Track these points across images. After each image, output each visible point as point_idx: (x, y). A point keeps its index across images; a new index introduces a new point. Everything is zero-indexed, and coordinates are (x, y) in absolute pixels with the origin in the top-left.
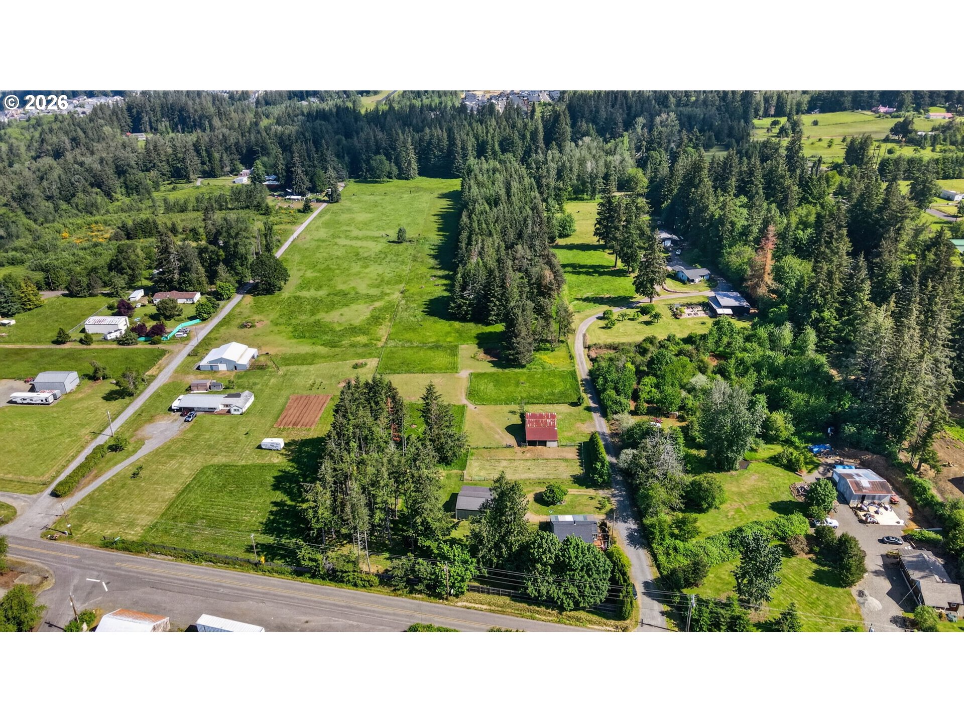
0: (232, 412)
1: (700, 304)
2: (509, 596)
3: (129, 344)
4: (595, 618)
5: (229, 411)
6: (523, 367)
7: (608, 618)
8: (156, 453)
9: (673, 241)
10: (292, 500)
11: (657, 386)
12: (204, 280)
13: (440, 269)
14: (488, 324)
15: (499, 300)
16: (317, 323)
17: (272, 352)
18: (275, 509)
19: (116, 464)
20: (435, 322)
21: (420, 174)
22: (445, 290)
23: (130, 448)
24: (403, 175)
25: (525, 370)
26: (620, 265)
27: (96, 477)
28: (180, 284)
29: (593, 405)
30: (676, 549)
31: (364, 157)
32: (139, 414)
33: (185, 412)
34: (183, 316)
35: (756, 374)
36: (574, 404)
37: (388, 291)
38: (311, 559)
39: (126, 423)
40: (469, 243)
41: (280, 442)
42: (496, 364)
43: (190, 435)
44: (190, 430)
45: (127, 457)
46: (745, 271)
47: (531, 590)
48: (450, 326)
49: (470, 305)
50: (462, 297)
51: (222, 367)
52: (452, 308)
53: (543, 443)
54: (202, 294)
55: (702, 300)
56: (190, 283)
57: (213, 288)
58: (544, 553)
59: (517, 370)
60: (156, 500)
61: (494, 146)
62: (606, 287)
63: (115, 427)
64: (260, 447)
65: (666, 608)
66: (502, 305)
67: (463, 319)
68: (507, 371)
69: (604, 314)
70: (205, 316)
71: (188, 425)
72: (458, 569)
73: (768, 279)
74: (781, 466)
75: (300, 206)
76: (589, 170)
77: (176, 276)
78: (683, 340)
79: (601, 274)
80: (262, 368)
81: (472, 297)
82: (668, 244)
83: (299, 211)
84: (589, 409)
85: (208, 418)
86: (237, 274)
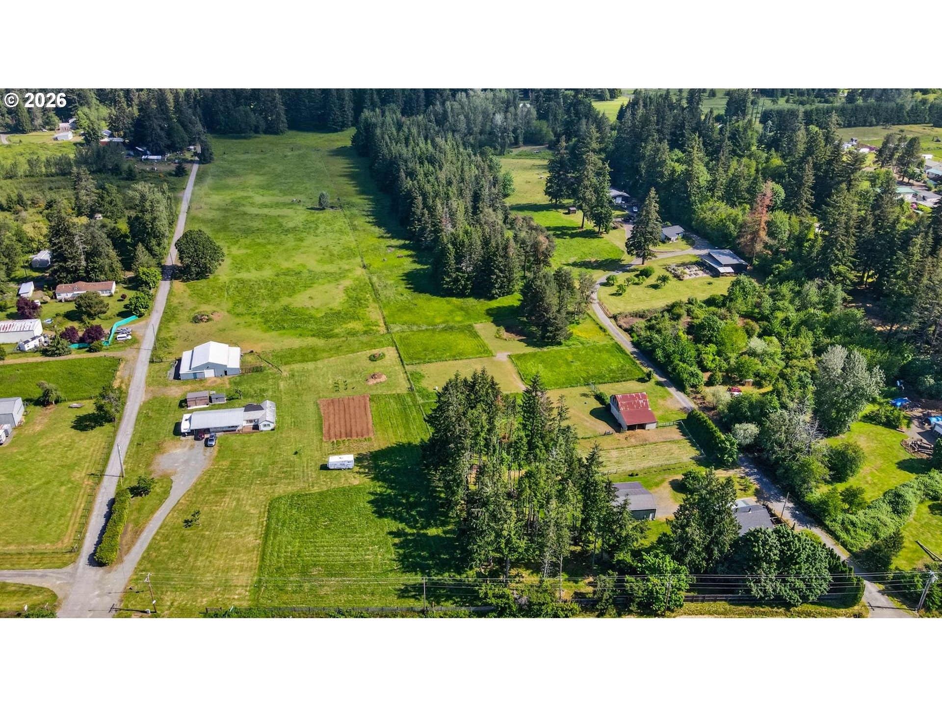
0: (261, 428)
1: (697, 264)
2: (725, 600)
3: (60, 355)
4: (824, 609)
5: (256, 427)
6: (560, 344)
7: (838, 608)
8: (197, 491)
9: (624, 198)
10: (411, 527)
11: (719, 353)
12: (118, 265)
13: (392, 237)
14: (492, 298)
15: (501, 271)
16: (286, 309)
17: (257, 349)
18: (397, 540)
19: (153, 512)
20: (429, 300)
21: (291, 128)
22: (415, 262)
23: (157, 489)
24: (272, 129)
25: (563, 348)
26: (590, 225)
27: (137, 533)
28: (87, 272)
29: (663, 380)
30: (853, 524)
32: (138, 443)
33: (197, 434)
34: (109, 313)
35: (810, 334)
36: (642, 380)
37: (347, 267)
38: (496, 596)
39: (129, 456)
41: (349, 458)
42: (529, 344)
43: (226, 464)
44: (221, 455)
45: (161, 502)
46: (727, 227)
47: (755, 591)
48: (449, 303)
49: (468, 279)
50: (458, 270)
51: (209, 374)
52: (448, 283)
53: (642, 426)
54: (117, 283)
55: (694, 260)
56: (101, 270)
57: (130, 274)
59: (555, 348)
60: (238, 552)
61: (372, 97)
62: (586, 250)
64: (325, 467)
65: (882, 587)
66: (506, 277)
67: (461, 294)
68: (545, 349)
69: (608, 279)
70: (142, 310)
71: (214, 451)
73: (763, 234)
74: (879, 423)
75: (172, 167)
76: (499, 123)
77: (84, 263)
78: (705, 302)
79: (573, 236)
80: (258, 370)
81: (469, 269)
82: (619, 201)
83: (170, 174)
84: (658, 383)
85: (232, 437)
86: (154, 256)
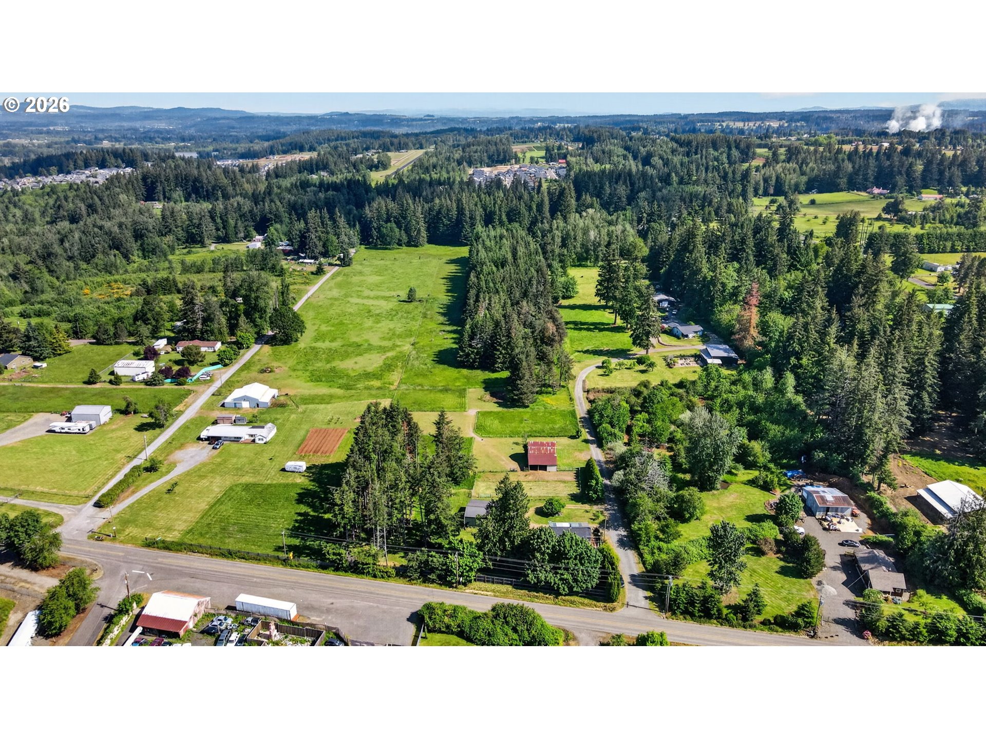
0: (257, 441)
1: (692, 356)
2: (511, 584)
3: (155, 385)
4: (586, 601)
5: (254, 441)
6: (528, 407)
7: (598, 601)
8: (188, 474)
9: (670, 303)
10: (314, 511)
11: (649, 422)
12: (225, 330)
13: (449, 325)
14: (494, 371)
15: (504, 349)
16: (333, 370)
17: (291, 393)
18: (299, 518)
19: (151, 482)
20: (444, 369)
21: (430, 242)
22: (454, 343)
23: (163, 469)
24: (412, 242)
25: (528, 409)
26: (619, 322)
27: (133, 492)
28: (202, 333)
29: (591, 438)
30: (660, 549)
31: (375, 225)
32: (170, 442)
33: (212, 440)
34: (205, 362)
35: (738, 411)
36: (572, 437)
37: (399, 344)
38: (334, 554)
39: (158, 449)
40: (477, 301)
41: (303, 465)
42: (500, 405)
43: (219, 460)
44: (218, 456)
45: (161, 477)
46: (733, 326)
47: (531, 578)
48: (459, 372)
49: (477, 353)
50: (470, 346)
51: (246, 405)
52: (461, 356)
53: (544, 468)
54: (223, 343)
55: (693, 353)
56: (212, 332)
57: (234, 339)
58: (542, 543)
59: (521, 410)
60: (190, 511)
61: (500, 216)
62: (605, 341)
63: (150, 451)
64: (284, 470)
65: (649, 594)
66: (507, 353)
67: (471, 367)
68: (511, 410)
69: (603, 363)
70: (227, 361)
71: (216, 452)
72: (467, 560)
73: (754, 332)
74: (757, 486)
75: (314, 269)
76: (592, 238)
77: (199, 326)
78: (675, 385)
79: (601, 330)
80: (283, 406)
81: (479, 346)
82: (665, 305)
83: (312, 273)
84: (586, 441)
85: (234, 446)
86: (256, 326)
